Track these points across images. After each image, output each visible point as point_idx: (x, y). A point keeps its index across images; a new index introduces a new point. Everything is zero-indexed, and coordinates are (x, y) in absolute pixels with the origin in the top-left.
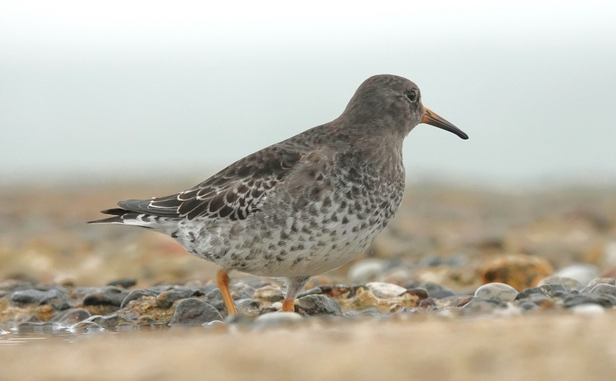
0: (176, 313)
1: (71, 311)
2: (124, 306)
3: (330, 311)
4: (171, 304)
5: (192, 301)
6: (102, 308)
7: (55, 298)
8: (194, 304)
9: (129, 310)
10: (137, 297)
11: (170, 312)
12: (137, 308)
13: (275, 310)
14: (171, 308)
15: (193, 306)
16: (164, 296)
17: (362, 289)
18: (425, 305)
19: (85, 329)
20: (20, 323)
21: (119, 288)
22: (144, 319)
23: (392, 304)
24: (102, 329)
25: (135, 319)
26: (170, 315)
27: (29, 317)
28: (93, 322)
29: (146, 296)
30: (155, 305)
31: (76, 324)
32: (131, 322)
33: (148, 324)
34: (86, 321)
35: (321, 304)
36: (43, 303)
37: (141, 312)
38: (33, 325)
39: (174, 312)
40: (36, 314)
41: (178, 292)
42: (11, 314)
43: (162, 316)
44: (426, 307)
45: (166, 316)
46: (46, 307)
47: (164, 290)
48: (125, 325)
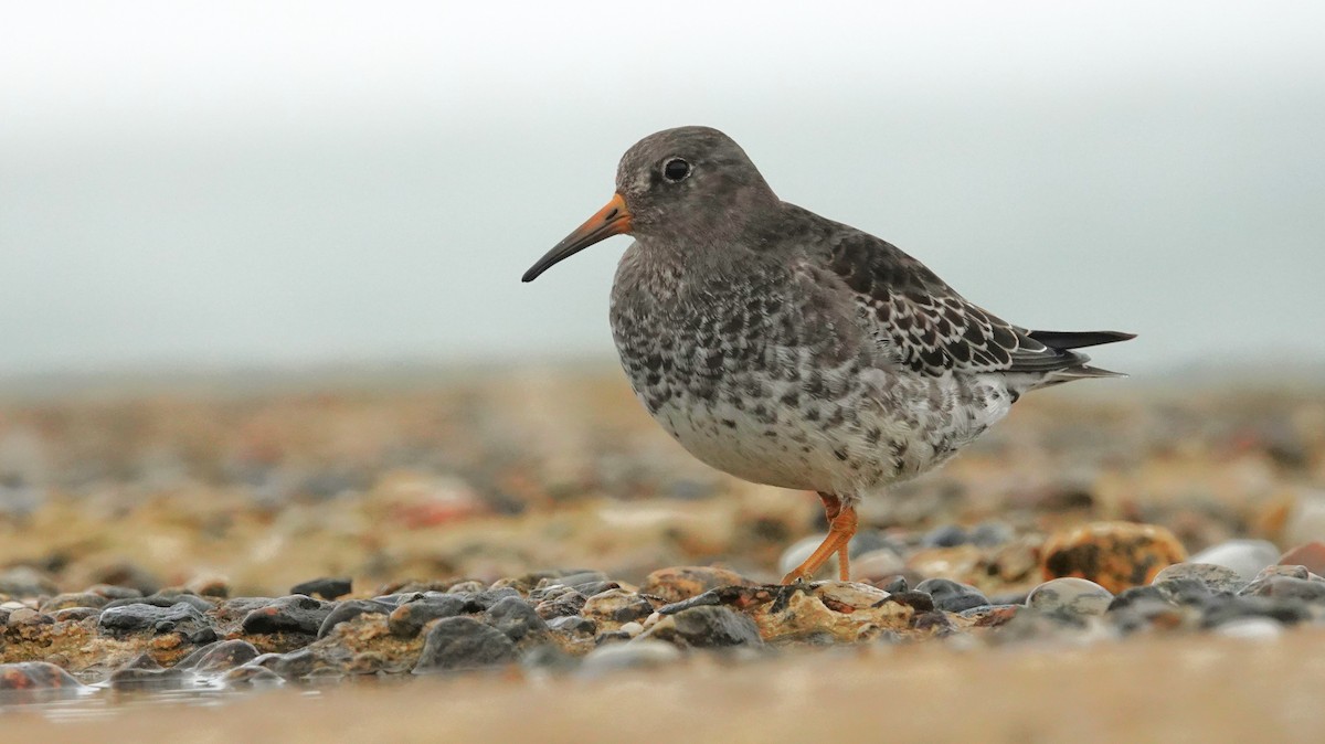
0: (427, 647)
1: (219, 644)
2: (325, 634)
3: (737, 639)
4: (418, 629)
5: (460, 623)
6: (281, 639)
7: (188, 619)
8: (464, 627)
9: (334, 641)
10: (350, 614)
11: (416, 644)
12: (350, 637)
13: (626, 637)
14: (419, 637)
15: (461, 633)
16: (404, 614)
17: (800, 593)
18: (928, 624)
19: (246, 681)
20: (117, 671)
21: (316, 597)
22: (365, 659)
23: (860, 624)
24: (281, 681)
25: (347, 660)
26: (416, 651)
27: (135, 659)
28: (262, 667)
29: (369, 612)
30: (388, 632)
31: (230, 671)
32: (337, 665)
33: (373, 670)
34: (249, 665)
35: (718, 624)
36: (164, 630)
37: (359, 645)
38: (142, 675)
39: (424, 645)
40: (149, 653)
41: (431, 605)
42: (100, 651)
43: (401, 653)
44: (930, 628)
45: (409, 652)
46: (169, 638)
47: (403, 600)
48: (327, 671)
